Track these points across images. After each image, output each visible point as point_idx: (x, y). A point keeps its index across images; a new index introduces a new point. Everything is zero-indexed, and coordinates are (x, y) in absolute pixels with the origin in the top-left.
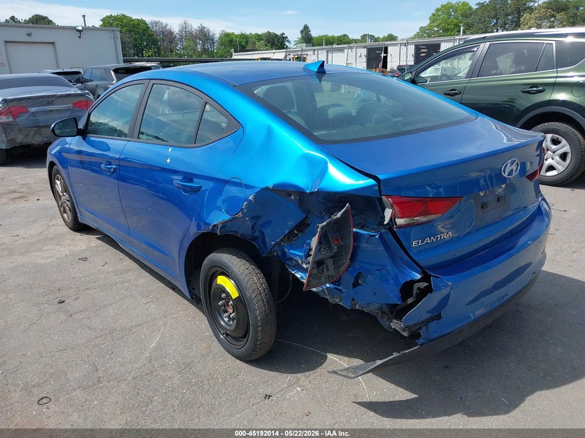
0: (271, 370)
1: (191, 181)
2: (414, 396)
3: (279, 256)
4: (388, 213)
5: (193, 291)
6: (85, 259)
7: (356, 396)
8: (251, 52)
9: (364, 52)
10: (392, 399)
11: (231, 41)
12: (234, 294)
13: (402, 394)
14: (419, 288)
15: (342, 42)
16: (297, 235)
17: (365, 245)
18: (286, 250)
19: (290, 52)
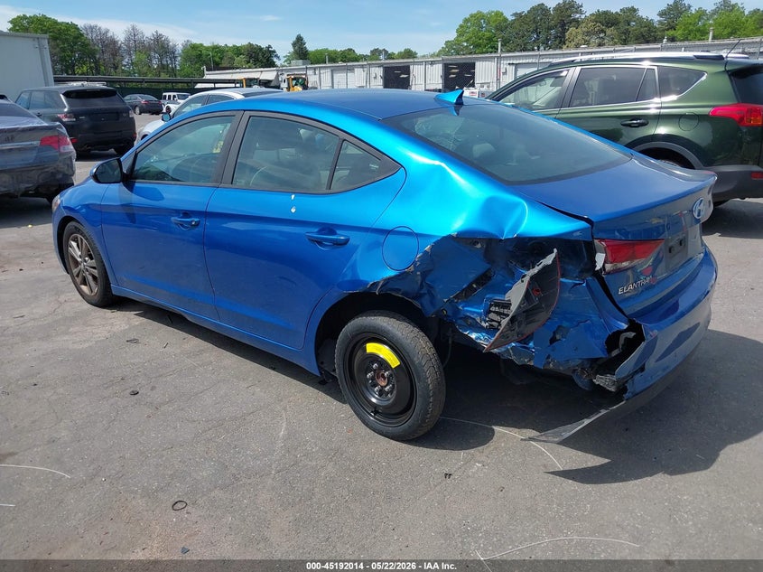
0: (436, 448)
1: (334, 233)
2: (607, 461)
3: (449, 316)
4: (600, 259)
5: (322, 366)
6: (135, 341)
7: (545, 466)
8: (231, 71)
9: (379, 72)
10: (584, 466)
11: (200, 55)
12: (394, 361)
13: (594, 461)
14: (627, 339)
15: (346, 59)
16: (476, 290)
17: (567, 295)
18: (460, 307)
19: (282, 70)
